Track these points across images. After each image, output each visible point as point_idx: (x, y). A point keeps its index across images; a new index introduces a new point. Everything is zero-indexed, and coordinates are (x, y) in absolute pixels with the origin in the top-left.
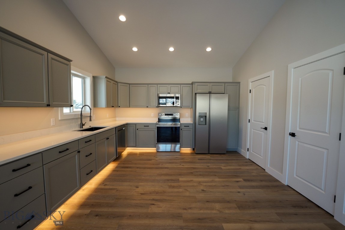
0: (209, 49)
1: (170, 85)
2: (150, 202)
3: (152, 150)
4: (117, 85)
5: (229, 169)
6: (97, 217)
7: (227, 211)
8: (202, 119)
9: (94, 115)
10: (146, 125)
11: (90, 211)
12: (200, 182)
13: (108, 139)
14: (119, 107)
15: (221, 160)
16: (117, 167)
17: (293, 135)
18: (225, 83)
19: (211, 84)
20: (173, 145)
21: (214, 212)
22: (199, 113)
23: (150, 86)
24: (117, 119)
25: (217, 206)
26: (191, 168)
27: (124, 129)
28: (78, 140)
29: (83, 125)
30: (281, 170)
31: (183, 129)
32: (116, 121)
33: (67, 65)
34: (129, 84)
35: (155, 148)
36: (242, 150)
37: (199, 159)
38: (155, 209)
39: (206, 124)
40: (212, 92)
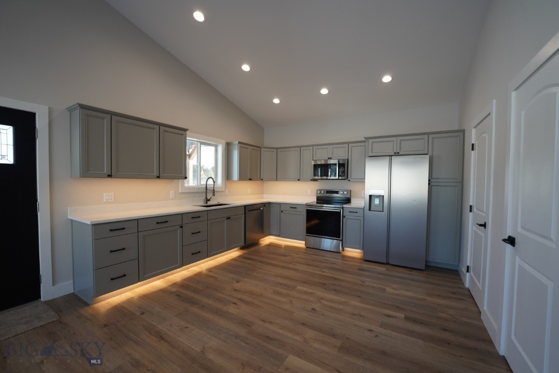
1: (332, 146)
2: (234, 300)
3: (300, 244)
4: (259, 151)
5: (397, 295)
6: (177, 297)
7: (316, 345)
8: (377, 202)
9: (227, 190)
10: (293, 207)
11: (176, 290)
12: (322, 299)
13: (228, 218)
14: (262, 179)
15: (401, 278)
16: (239, 257)
18: (428, 134)
19: (400, 138)
20: (335, 241)
21: (298, 338)
23: (303, 150)
24: (265, 196)
25: (310, 333)
26: (332, 278)
27: (262, 209)
28: (182, 214)
29: (208, 200)
31: (346, 217)
32: (263, 198)
33: (182, 135)
34: (277, 149)
35: (304, 242)
38: (232, 309)
39: (383, 211)
40: (400, 154)
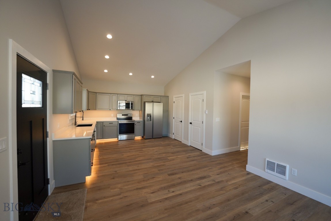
0: (153, 77)
1: (127, 95)
3: (115, 140)
5: (165, 143)
8: (148, 118)
10: (111, 123)
17: (191, 123)
18: (161, 96)
19: (153, 96)
20: (130, 135)
21: (163, 156)
22: (147, 114)
23: (112, 95)
30: (187, 140)
31: (136, 124)
34: (96, 93)
35: (117, 138)
36: (170, 135)
37: (148, 141)
39: (151, 121)
40: (154, 102)
